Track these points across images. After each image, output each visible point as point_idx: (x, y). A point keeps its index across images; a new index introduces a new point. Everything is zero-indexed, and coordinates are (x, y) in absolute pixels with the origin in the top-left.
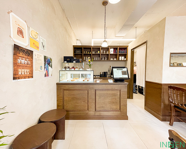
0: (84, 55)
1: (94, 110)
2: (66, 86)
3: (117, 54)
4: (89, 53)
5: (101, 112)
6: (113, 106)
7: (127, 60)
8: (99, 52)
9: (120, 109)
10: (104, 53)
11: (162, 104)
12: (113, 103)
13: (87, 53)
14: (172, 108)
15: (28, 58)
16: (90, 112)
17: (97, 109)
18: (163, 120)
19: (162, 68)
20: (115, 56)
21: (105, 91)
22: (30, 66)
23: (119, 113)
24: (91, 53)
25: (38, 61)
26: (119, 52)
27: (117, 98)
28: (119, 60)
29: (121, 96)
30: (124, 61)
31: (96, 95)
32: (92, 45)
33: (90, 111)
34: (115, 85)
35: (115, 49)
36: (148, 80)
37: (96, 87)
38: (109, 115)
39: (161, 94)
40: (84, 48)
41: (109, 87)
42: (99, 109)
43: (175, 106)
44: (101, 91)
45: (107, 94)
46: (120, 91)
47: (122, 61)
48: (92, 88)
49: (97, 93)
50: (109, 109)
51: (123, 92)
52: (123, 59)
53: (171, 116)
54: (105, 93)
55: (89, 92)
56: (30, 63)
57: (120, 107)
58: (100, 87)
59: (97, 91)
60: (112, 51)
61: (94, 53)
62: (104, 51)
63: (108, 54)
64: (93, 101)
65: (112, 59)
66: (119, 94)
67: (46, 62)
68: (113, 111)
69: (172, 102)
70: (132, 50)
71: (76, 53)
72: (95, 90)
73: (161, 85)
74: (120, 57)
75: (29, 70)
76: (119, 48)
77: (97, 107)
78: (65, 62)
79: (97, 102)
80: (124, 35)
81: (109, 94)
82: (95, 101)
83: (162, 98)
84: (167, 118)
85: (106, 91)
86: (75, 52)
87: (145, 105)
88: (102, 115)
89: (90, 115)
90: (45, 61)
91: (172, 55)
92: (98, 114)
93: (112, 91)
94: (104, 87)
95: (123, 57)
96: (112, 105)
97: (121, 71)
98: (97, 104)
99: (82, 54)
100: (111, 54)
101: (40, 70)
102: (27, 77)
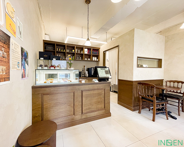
0: (57, 52)
1: (81, 114)
2: (47, 89)
3: (91, 55)
4: (63, 51)
5: (87, 114)
6: (99, 106)
7: (99, 61)
8: (73, 51)
9: (105, 108)
10: (79, 53)
11: (133, 97)
12: (99, 102)
13: (61, 51)
14: (141, 100)
15: (4, 48)
16: (76, 117)
17: (83, 111)
18: (134, 110)
19: (133, 69)
20: (89, 56)
21: (91, 91)
22: (7, 60)
23: (104, 111)
24: (65, 51)
25: (16, 53)
26: (93, 52)
27: (102, 97)
28: (92, 61)
29: (106, 94)
30: (97, 61)
31: (83, 96)
32: (66, 42)
33: (76, 115)
34: (101, 84)
35: (89, 49)
36: (120, 78)
37: (83, 88)
38: (95, 115)
39: (132, 89)
40: (57, 45)
41: (96, 87)
42: (85, 111)
43: (143, 98)
44: (88, 91)
45: (93, 94)
46: (105, 90)
47: (94, 61)
48: (79, 89)
49: (83, 94)
50: (95, 109)
51: (107, 90)
52: (96, 60)
53: (139, 105)
54: (92, 93)
55: (76, 94)
56: (6, 56)
57: (105, 105)
58: (87, 87)
59: (83, 92)
60: (86, 51)
61: (68, 51)
62: (79, 51)
63: (83, 54)
64: (80, 104)
65: (86, 59)
66: (103, 93)
67: (23, 57)
68: (98, 110)
69: (141, 95)
70: (104, 52)
71: (47, 50)
72: (82, 91)
73: (132, 82)
74: (93, 58)
75: (5, 67)
76: (93, 49)
77: (83, 109)
78: (41, 58)
79: (83, 104)
80: (97, 38)
81: (96, 94)
82: (81, 104)
83: (133, 92)
84: (136, 107)
85: (93, 91)
86: (45, 48)
87: (118, 100)
88: (89, 117)
89: (76, 120)
90: (22, 55)
91: (138, 58)
92: (85, 117)
93: (98, 90)
94: (90, 87)
95: (96, 58)
96: (98, 104)
97: (104, 70)
98: (83, 106)
99: (55, 52)
100: (85, 54)
101: (18, 68)
102: (3, 80)
